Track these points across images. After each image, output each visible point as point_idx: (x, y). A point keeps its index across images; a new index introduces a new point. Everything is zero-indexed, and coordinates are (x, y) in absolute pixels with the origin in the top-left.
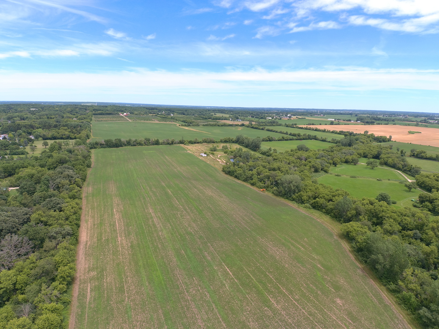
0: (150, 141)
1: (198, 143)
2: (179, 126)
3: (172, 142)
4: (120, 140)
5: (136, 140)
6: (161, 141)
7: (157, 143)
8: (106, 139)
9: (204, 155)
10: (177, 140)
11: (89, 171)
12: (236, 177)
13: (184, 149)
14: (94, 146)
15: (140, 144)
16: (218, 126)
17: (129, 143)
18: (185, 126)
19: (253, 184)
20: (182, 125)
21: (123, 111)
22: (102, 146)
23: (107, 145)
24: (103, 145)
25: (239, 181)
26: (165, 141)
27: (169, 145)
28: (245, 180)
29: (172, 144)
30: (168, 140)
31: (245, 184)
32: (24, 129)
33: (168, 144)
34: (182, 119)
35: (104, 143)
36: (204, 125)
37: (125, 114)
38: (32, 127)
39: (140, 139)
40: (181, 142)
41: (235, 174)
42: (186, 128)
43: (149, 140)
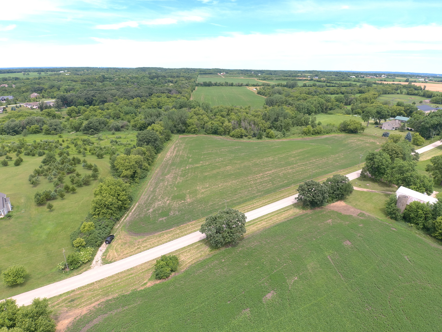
0: (228, 84)
1: (258, 86)
2: (257, 80)
4: (211, 82)
5: (220, 83)
6: (234, 84)
7: (232, 85)
8: (204, 81)
9: (254, 89)
10: (245, 83)
11: (194, 91)
13: (247, 88)
14: (198, 85)
15: (222, 85)
17: (216, 85)
18: (262, 80)
19: (265, 96)
20: (259, 80)
21: (220, 72)
23: (204, 85)
24: (202, 84)
25: (261, 96)
26: (237, 84)
29: (241, 86)
31: (263, 96)
33: (239, 86)
34: (263, 77)
36: (277, 80)
37: (222, 73)
40: (247, 85)
41: (261, 93)
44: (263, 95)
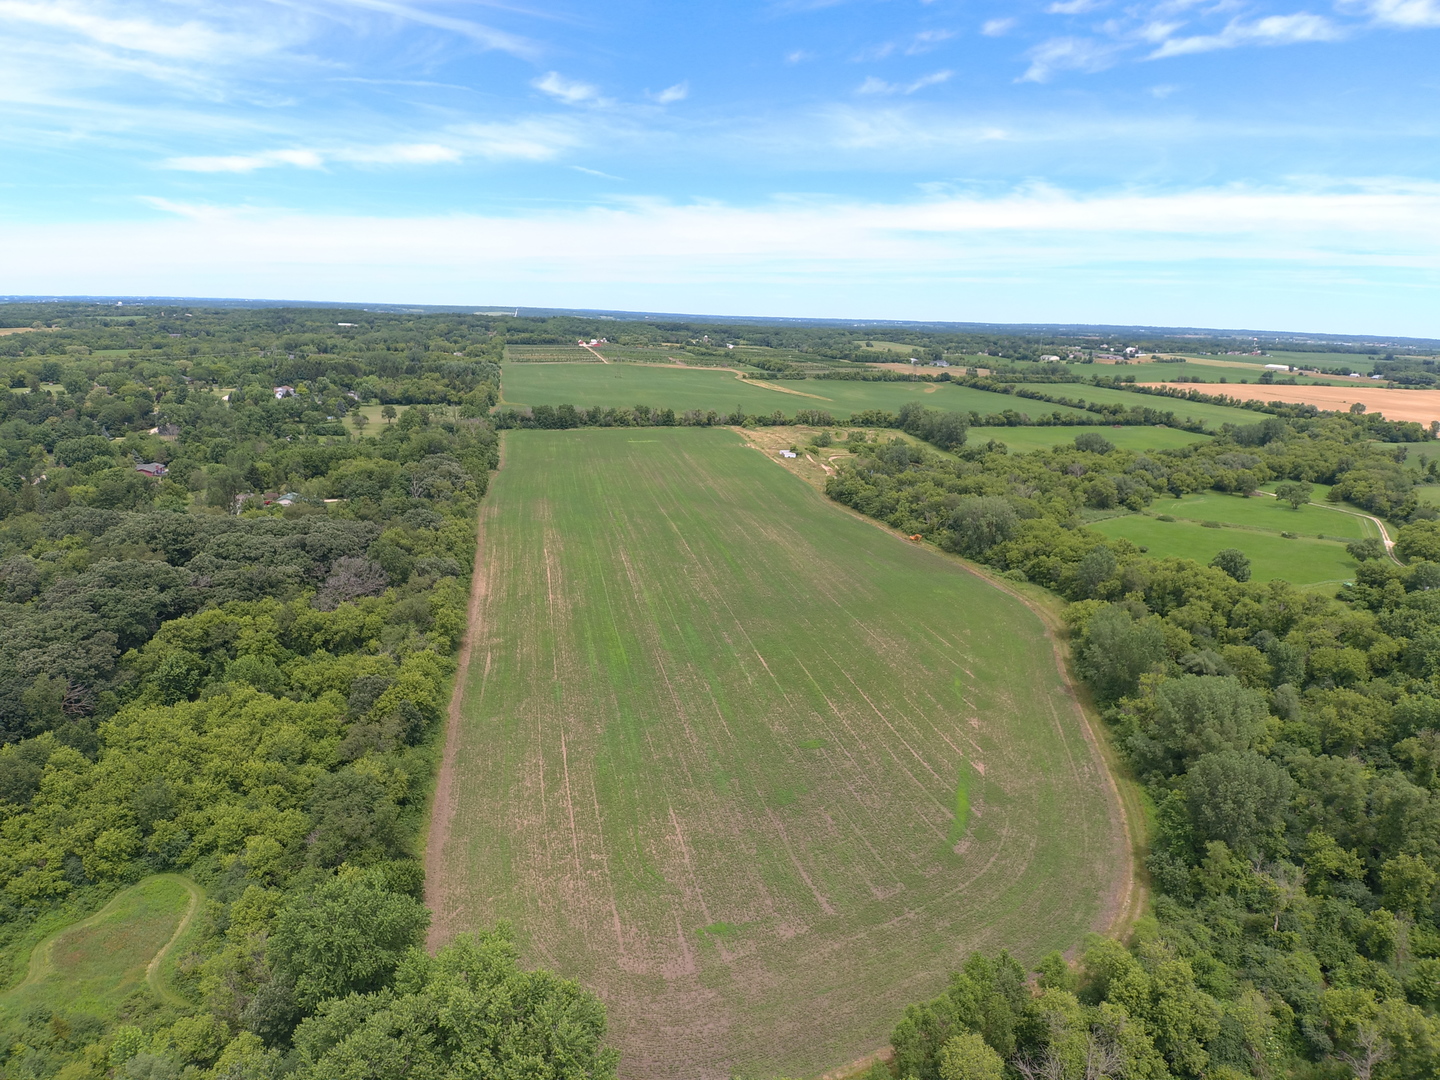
0: (650, 416)
1: (783, 424)
2: (744, 377)
3: (709, 420)
4: (571, 409)
5: (613, 410)
6: (677, 416)
7: (668, 420)
8: (537, 406)
9: (788, 454)
10: (724, 413)
12: (856, 507)
13: (739, 439)
14: (507, 422)
15: (623, 422)
16: (865, 379)
17: (593, 419)
18: (762, 377)
19: (894, 525)
20: (752, 376)
21: (587, 335)
22: (525, 422)
23: (537, 418)
24: (529, 420)
25: (861, 518)
26: (691, 416)
27: (699, 427)
28: (879, 515)
29: (709, 424)
30: (697, 413)
31: (874, 523)
32: (333, 375)
33: (698, 424)
34: (755, 360)
35: (530, 414)
36: (818, 377)
37: (594, 342)
38: (352, 370)
39: (623, 409)
40: (735, 421)
41: (856, 499)
42: (763, 384)
43: (647, 412)
44: (874, 516)
